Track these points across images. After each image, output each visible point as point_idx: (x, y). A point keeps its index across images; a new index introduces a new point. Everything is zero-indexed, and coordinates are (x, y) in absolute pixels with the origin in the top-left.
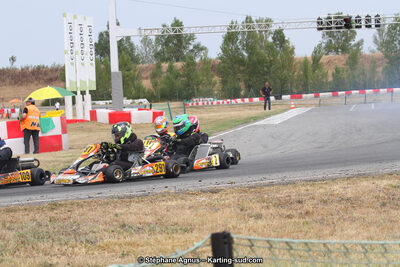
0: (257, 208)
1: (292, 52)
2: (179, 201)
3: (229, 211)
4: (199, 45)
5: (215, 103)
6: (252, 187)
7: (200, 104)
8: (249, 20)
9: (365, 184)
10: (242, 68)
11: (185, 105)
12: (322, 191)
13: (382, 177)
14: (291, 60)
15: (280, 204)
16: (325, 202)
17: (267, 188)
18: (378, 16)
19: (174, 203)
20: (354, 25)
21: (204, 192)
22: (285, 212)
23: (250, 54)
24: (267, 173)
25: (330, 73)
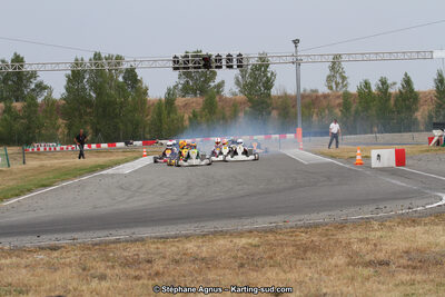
0: (101, 268)
1: (145, 93)
2: (14, 259)
3: (69, 270)
4: (41, 83)
5: (58, 149)
6: (96, 244)
7: (42, 149)
8: (97, 56)
9: (222, 242)
10: (88, 110)
11: (24, 150)
12: (174, 249)
13: (240, 234)
14: (144, 102)
15: (127, 263)
16: (177, 262)
17: (112, 246)
18: (240, 55)
19: (8, 261)
20: (214, 65)
21: (42, 248)
22: (132, 272)
23: (98, 95)
24: (114, 228)
25: (186, 116)
